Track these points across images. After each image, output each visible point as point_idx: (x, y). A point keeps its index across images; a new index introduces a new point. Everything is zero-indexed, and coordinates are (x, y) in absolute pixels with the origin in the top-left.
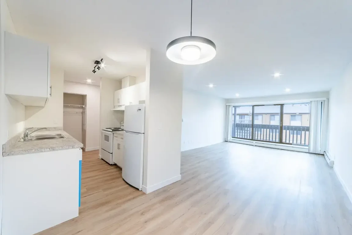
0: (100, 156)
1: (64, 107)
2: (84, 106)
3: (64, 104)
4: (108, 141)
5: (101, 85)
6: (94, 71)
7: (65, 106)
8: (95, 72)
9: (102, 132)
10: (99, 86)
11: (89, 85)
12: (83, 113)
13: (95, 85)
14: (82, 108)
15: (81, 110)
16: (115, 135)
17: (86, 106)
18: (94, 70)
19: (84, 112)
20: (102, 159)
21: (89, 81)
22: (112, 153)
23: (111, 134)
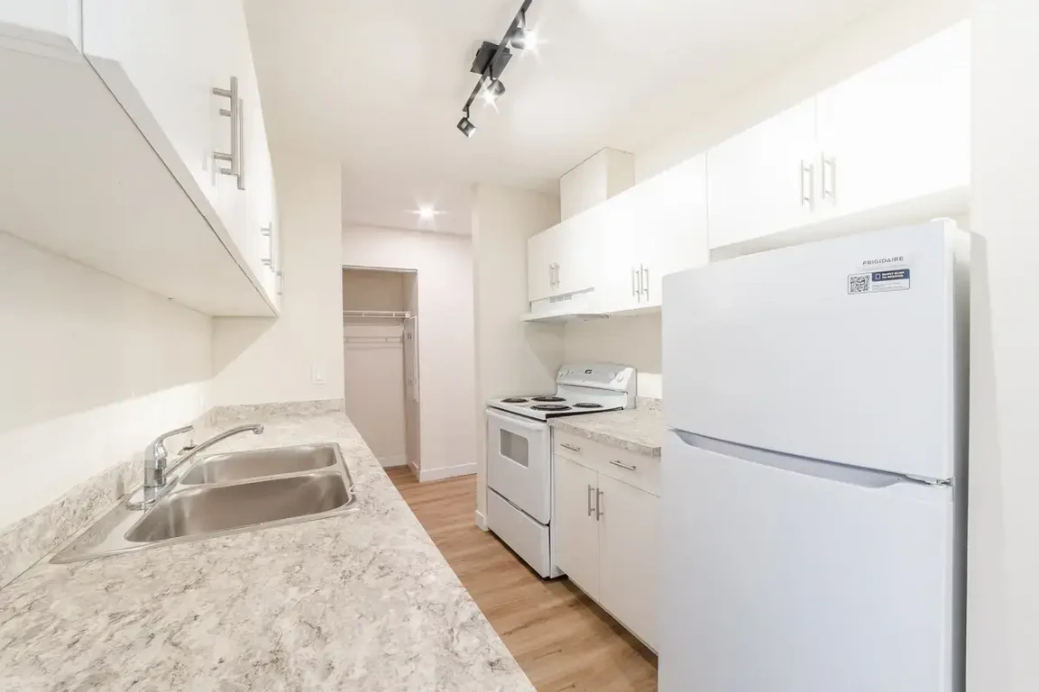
0: (483, 518)
1: (344, 321)
2: (407, 315)
3: (345, 307)
4: (525, 462)
5: (475, 231)
6: (464, 125)
7: (349, 319)
8: (470, 126)
9: (488, 418)
10: (468, 237)
11: (427, 232)
12: (408, 341)
13: (452, 234)
14: (403, 320)
15: (398, 331)
16: (560, 437)
17: (415, 312)
18: (464, 120)
19: (410, 336)
20: (491, 532)
21: (426, 212)
22: (548, 525)
23: (539, 431)
